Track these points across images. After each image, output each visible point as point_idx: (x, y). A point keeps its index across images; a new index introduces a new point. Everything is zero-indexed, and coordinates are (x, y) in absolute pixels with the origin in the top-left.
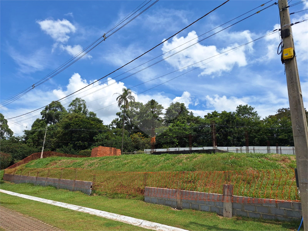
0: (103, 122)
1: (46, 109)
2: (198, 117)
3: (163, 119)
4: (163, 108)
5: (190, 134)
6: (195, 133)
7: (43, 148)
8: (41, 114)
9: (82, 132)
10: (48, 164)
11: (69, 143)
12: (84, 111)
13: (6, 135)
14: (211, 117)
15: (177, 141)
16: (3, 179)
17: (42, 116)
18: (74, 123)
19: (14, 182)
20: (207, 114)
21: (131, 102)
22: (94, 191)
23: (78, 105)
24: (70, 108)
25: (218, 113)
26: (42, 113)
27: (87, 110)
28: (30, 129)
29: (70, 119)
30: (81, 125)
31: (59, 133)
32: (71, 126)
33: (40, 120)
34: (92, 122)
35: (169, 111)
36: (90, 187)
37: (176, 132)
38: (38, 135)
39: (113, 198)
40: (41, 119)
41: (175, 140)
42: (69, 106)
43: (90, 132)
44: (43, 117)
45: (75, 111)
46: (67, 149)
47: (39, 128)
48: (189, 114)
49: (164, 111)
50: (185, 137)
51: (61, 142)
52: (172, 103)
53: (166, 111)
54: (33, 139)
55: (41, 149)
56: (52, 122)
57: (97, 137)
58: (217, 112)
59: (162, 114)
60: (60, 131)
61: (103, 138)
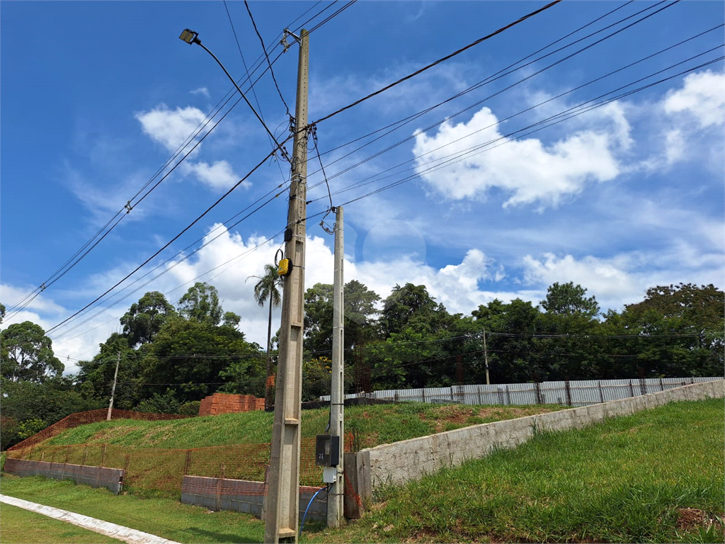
1: (133, 310)
2: (457, 316)
3: (379, 322)
4: (377, 297)
5: (434, 355)
6: (445, 353)
7: (112, 400)
8: (122, 323)
9: (195, 362)
11: (168, 386)
12: (213, 310)
14: (486, 314)
15: (404, 374)
16: (3, 469)
17: (124, 326)
20: (478, 309)
23: (200, 300)
24: (183, 306)
25: (502, 303)
26: (122, 321)
27: (220, 308)
30: (192, 346)
31: (149, 366)
33: (120, 336)
37: (400, 354)
38: (104, 372)
40: (122, 332)
41: (400, 371)
42: (181, 303)
43: (213, 360)
44: (125, 329)
45: (192, 313)
46: (163, 401)
47: (108, 355)
48: (436, 309)
49: (379, 306)
50: (422, 364)
51: (153, 386)
53: (384, 304)
54: (94, 381)
55: (109, 403)
56: (147, 338)
57: (226, 371)
58: (500, 302)
59: (375, 311)
60: (151, 361)
61: (239, 374)
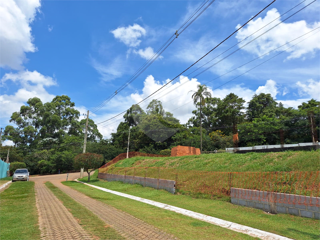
0: (179, 122)
1: (128, 112)
2: (290, 108)
3: (245, 113)
4: (244, 101)
5: (281, 129)
6: (287, 127)
7: (128, 149)
8: (124, 118)
9: (161, 133)
10: (133, 163)
11: (150, 143)
12: (161, 111)
13: (97, 139)
14: (307, 107)
15: (265, 138)
16: (98, 177)
17: (125, 119)
18: (152, 124)
19: (107, 180)
20: (301, 104)
21: (207, 99)
22: (177, 190)
23: (155, 107)
24: (148, 109)
25: (317, 101)
26: (124, 117)
27: (164, 110)
28: (115, 132)
29: (149, 121)
30: (159, 126)
31: (141, 134)
32: (150, 127)
33: (124, 124)
34: (169, 122)
35: (252, 104)
36: (173, 186)
37: (262, 128)
38: (123, 137)
39: (197, 198)
40: (124, 122)
41: (262, 137)
42: (147, 108)
43: (168, 132)
44: (126, 120)
45: (152, 112)
46: (149, 149)
47: (123, 130)
48: (277, 106)
49: (246, 105)
50: (274, 133)
51: (143, 143)
52: (256, 95)
53: (248, 104)
54: (119, 141)
55: (127, 150)
56: (134, 124)
57: (175, 137)
58: (315, 100)
59: (244, 108)
60: (141, 132)
61: (180, 138)
